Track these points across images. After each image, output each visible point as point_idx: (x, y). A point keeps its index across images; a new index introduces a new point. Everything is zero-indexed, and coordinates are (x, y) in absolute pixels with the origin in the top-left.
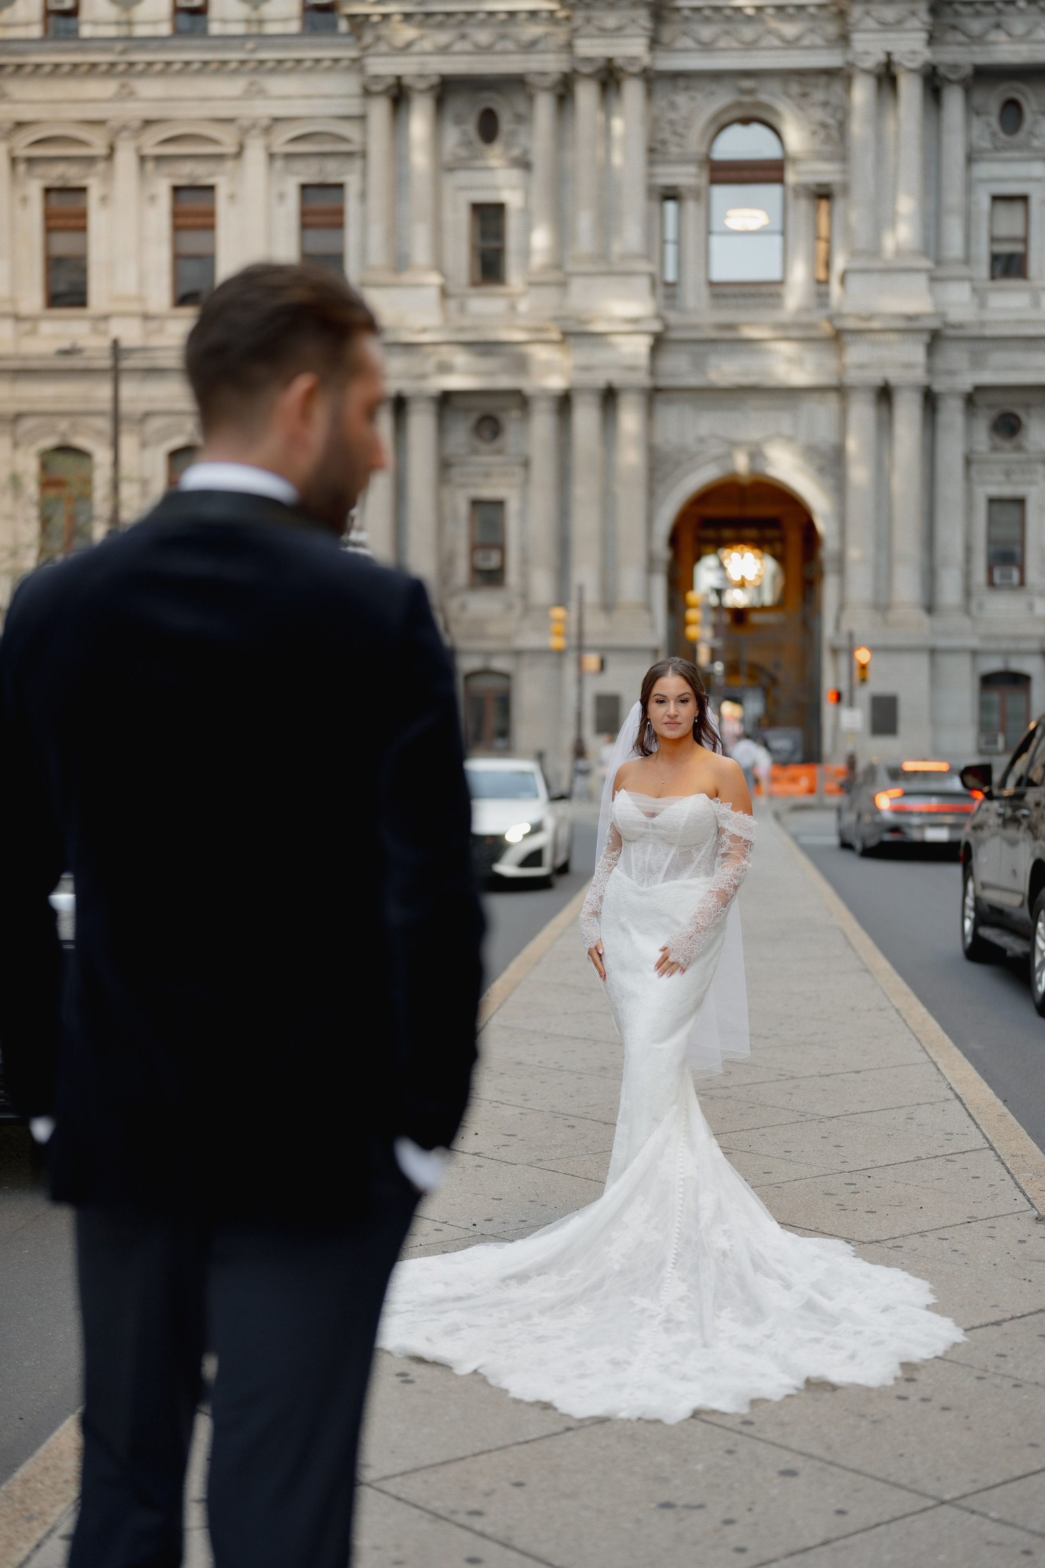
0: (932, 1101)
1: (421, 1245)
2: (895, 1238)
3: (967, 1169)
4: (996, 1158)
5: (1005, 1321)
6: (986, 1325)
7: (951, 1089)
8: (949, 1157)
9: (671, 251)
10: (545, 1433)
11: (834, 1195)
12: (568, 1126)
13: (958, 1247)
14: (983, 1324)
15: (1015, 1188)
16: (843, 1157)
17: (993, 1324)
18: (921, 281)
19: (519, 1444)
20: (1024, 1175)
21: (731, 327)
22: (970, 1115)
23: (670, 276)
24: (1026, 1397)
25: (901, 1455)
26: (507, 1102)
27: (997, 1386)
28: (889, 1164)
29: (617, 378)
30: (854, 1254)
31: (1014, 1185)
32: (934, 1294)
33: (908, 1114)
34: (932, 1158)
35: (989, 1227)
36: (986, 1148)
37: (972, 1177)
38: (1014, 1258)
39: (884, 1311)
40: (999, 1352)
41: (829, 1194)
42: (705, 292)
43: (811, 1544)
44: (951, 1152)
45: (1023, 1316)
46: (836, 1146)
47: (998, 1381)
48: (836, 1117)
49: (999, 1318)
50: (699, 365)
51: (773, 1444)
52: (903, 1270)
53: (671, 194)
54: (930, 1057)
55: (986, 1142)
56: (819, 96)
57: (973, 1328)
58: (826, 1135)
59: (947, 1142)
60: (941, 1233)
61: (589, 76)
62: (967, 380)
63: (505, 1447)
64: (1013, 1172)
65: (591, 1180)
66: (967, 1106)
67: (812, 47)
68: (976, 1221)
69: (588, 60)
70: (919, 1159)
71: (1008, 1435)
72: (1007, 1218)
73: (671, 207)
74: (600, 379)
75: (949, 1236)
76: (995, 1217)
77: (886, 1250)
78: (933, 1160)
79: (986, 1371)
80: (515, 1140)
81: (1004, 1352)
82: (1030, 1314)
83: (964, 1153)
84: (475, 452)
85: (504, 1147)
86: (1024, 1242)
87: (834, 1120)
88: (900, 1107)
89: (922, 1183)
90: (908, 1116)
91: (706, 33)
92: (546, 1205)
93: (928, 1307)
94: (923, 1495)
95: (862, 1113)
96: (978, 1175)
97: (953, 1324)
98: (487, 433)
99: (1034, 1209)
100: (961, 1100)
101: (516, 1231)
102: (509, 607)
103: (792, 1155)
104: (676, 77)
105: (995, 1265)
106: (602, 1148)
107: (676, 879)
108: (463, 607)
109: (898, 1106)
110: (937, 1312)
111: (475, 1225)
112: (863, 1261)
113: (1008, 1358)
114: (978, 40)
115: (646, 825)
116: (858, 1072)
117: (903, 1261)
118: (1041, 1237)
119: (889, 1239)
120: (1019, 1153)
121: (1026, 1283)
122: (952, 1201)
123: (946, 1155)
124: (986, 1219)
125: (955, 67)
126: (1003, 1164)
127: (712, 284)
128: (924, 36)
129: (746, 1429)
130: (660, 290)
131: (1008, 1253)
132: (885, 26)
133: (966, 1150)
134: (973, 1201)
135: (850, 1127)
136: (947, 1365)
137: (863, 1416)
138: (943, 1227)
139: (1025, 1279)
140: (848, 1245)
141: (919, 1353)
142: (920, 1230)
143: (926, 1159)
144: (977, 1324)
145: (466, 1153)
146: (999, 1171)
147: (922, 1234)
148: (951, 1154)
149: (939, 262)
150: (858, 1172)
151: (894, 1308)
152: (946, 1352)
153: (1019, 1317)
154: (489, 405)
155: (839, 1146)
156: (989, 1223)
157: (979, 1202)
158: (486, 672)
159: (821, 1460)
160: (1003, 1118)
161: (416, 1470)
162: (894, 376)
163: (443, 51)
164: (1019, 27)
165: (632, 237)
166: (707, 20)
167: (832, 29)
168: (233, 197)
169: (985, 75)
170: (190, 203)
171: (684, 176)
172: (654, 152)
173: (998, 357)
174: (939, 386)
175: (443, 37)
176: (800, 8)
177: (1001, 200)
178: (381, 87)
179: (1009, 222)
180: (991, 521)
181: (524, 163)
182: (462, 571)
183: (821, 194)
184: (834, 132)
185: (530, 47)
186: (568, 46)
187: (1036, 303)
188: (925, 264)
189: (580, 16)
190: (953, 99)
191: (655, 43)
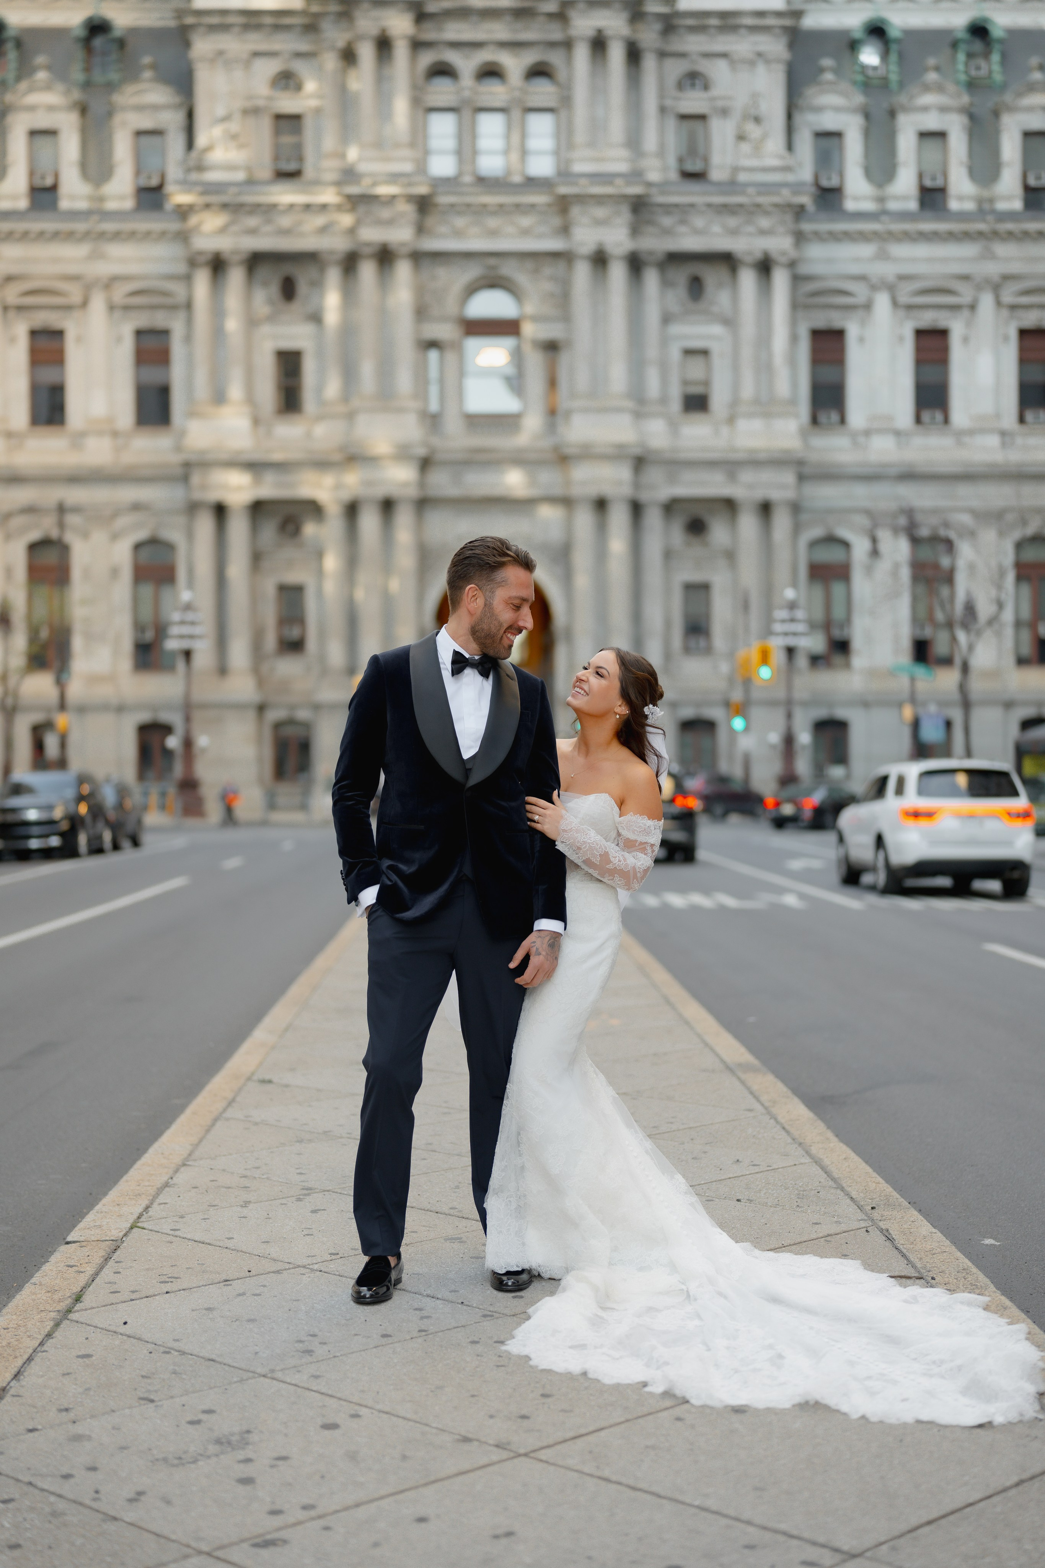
9: (434, 391)
18: (628, 416)
21: (482, 451)
23: (434, 409)
29: (394, 492)
42: (460, 422)
50: (457, 480)
53: (432, 344)
56: (548, 272)
61: (370, 256)
62: (664, 494)
67: (540, 235)
69: (368, 244)
73: (433, 355)
74: (380, 492)
84: (280, 545)
91: (460, 222)
98: (288, 532)
102: (309, 670)
104: (438, 256)
108: (274, 670)
114: (669, 232)
127: (465, 415)
128: (626, 230)
130: (426, 421)
132: (597, 223)
149: (641, 403)
154: (290, 511)
158: (291, 722)
162: (607, 490)
163: (253, 232)
164: (699, 222)
165: (404, 381)
166: (459, 213)
167: (557, 221)
168: (79, 339)
169: (675, 258)
170: (44, 343)
171: (444, 331)
172: (421, 312)
173: (688, 476)
174: (644, 496)
175: (252, 221)
176: (533, 206)
177: (689, 352)
178: (202, 259)
179: (696, 370)
180: (687, 600)
181: (316, 318)
182: (271, 641)
183: (551, 347)
184: (560, 301)
185: (322, 231)
186: (352, 232)
187: (716, 434)
188: (632, 404)
189: (360, 210)
190: (651, 278)
191: (420, 230)
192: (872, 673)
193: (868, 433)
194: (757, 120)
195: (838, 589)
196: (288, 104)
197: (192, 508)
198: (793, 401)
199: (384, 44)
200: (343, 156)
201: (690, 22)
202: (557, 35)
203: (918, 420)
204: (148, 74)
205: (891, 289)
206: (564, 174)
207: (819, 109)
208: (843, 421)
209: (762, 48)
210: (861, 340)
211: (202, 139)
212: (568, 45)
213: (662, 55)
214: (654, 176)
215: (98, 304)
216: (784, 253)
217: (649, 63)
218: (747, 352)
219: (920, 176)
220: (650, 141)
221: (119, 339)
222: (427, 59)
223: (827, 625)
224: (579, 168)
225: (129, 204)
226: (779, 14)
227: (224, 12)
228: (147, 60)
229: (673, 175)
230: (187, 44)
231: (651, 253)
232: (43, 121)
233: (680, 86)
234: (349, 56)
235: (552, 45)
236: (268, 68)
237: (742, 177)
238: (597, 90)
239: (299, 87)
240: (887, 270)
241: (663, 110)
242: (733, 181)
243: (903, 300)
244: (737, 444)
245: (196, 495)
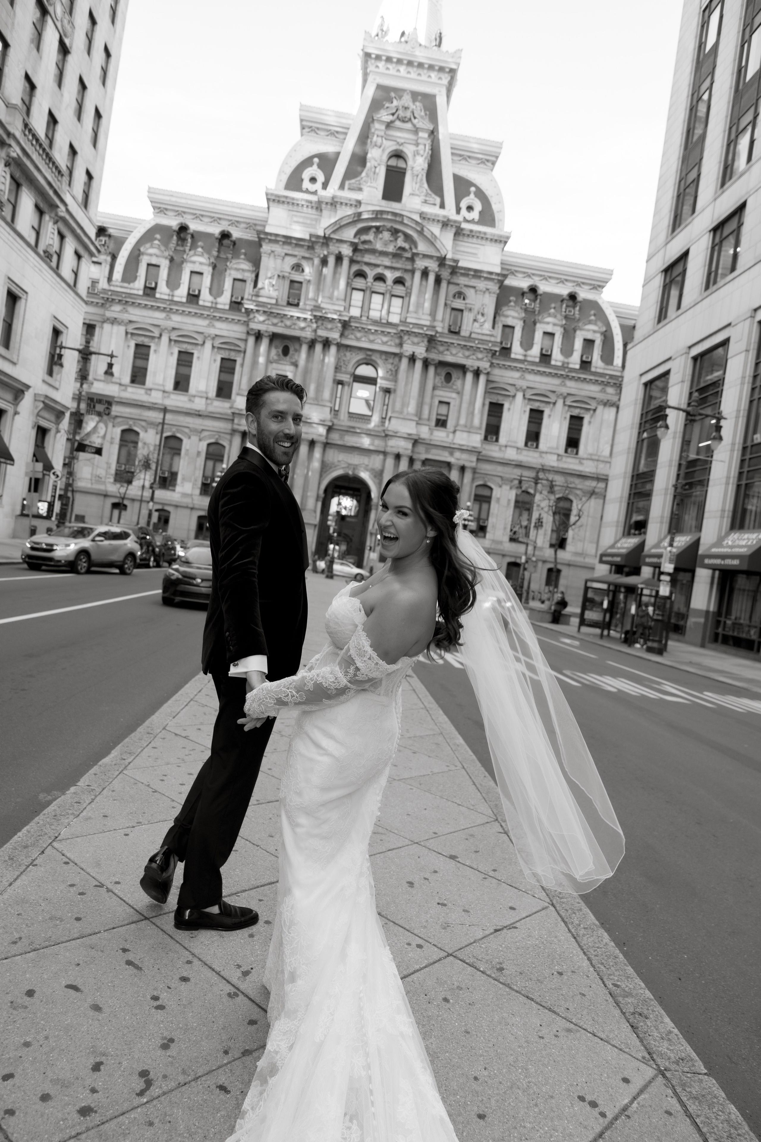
9: (338, 400)
18: (414, 423)
21: (354, 428)
23: (337, 408)
29: (315, 438)
42: (347, 415)
50: (342, 438)
53: (340, 383)
56: (391, 361)
61: (321, 342)
62: (423, 457)
67: (391, 345)
69: (320, 337)
73: (340, 386)
74: (310, 437)
91: (359, 335)
104: (348, 347)
114: (441, 353)
125: (433, 360)
127: (349, 413)
128: (425, 349)
130: (333, 412)
132: (414, 344)
149: (420, 419)
162: (401, 452)
163: (275, 325)
164: (454, 351)
165: (327, 394)
166: (360, 331)
167: (397, 341)
168: (198, 358)
169: (442, 364)
170: (184, 357)
171: (346, 378)
172: (337, 369)
173: (434, 451)
174: (414, 457)
175: (275, 321)
176: (389, 333)
177: (441, 402)
178: (253, 332)
179: (443, 410)
181: (296, 365)
183: (387, 391)
184: (394, 373)
185: (303, 329)
186: (315, 331)
187: (448, 436)
188: (416, 419)
189: (320, 322)
190: (431, 370)
191: (342, 335)
192: (493, 541)
193: (506, 446)
194: (483, 315)
195: (485, 506)
196: (297, 277)
197: (234, 431)
198: (480, 428)
199: (339, 258)
200: (317, 301)
201: (463, 271)
202: (409, 267)
203: (526, 445)
204: (243, 257)
205: (524, 391)
206: (404, 322)
207: (507, 316)
208: (497, 440)
209: (488, 287)
210: (509, 409)
211: (260, 285)
212: (413, 272)
213: (449, 283)
214: (439, 329)
215: (208, 345)
216: (485, 369)
217: (444, 284)
218: (465, 406)
219: (542, 349)
220: (439, 315)
221: (215, 360)
222: (355, 268)
223: (478, 519)
224: (409, 320)
225: (227, 307)
226: (498, 274)
227: (277, 235)
228: (243, 251)
229: (446, 331)
230: (261, 246)
232: (197, 268)
233: (454, 296)
234: (324, 262)
235: (406, 271)
236: (290, 261)
237: (473, 336)
238: (421, 292)
239: (303, 271)
240: (524, 384)
241: (446, 305)
242: (470, 337)
243: (527, 396)
244: (455, 441)
245: (236, 427)
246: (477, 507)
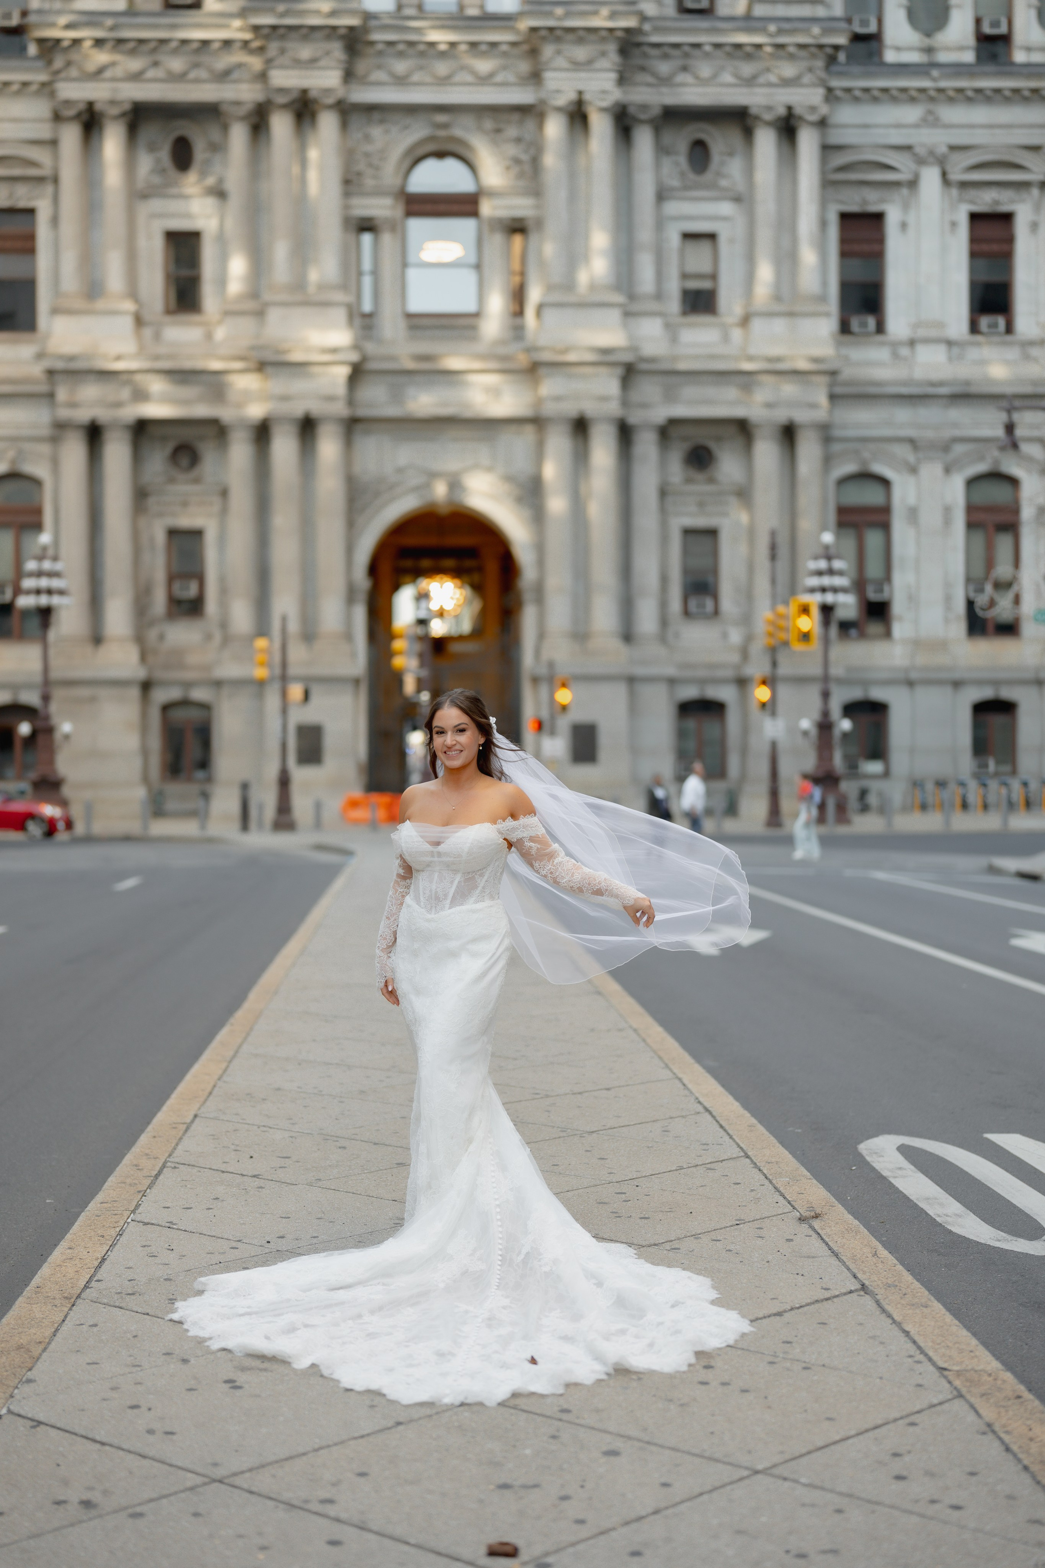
0: (684, 1114)
1: (220, 1263)
2: (672, 1241)
3: (727, 1176)
4: (752, 1166)
5: (785, 1311)
6: (769, 1316)
7: (699, 1102)
8: (709, 1166)
9: (367, 282)
10: (377, 1428)
11: (606, 1203)
12: (340, 1148)
13: (732, 1247)
14: (766, 1315)
15: (775, 1192)
16: (609, 1168)
17: (775, 1315)
18: (615, 315)
19: (355, 1438)
20: (782, 1180)
21: (429, 358)
22: (721, 1127)
23: (367, 306)
24: (816, 1378)
25: (712, 1433)
26: (275, 1127)
27: (788, 1369)
28: (653, 1173)
29: (316, 408)
30: (637, 1257)
31: (773, 1190)
32: (717, 1290)
33: (663, 1127)
34: (693, 1167)
35: (757, 1228)
36: (742, 1157)
37: (733, 1184)
38: (785, 1255)
39: (673, 1306)
40: (785, 1339)
41: (602, 1203)
42: (402, 324)
43: (643, 1513)
44: (710, 1161)
45: (801, 1307)
46: (600, 1159)
47: (788, 1364)
48: (596, 1131)
49: (781, 1310)
50: (397, 396)
51: (593, 1428)
52: (684, 1269)
53: (366, 226)
54: (674, 1074)
55: (741, 1151)
56: (512, 131)
57: (757, 1319)
58: (589, 1149)
59: (704, 1152)
60: (713, 1235)
61: (285, 106)
62: (660, 414)
63: (342, 1442)
64: (770, 1177)
65: (372, 1197)
66: (718, 1119)
67: (505, 84)
68: (744, 1223)
69: (282, 90)
70: (681, 1168)
71: (806, 1411)
72: (772, 1220)
73: (367, 239)
74: (298, 409)
75: (722, 1237)
76: (761, 1219)
77: (665, 1252)
78: (694, 1169)
79: (777, 1357)
80: (291, 1162)
81: (789, 1339)
82: (808, 1305)
83: (722, 1161)
84: (171, 480)
85: (281, 1169)
86: (791, 1240)
87: (594, 1135)
88: (654, 1121)
89: (687, 1191)
90: (663, 1129)
91: (401, 69)
92: (334, 1222)
93: (713, 1302)
94: (739, 1466)
95: (620, 1127)
96: (738, 1182)
97: (739, 1316)
98: (185, 461)
99: (796, 1211)
100: (710, 1113)
101: (310, 1246)
102: (208, 637)
103: (560, 1168)
104: (373, 110)
105: (768, 1262)
106: (377, 1167)
107: (462, 904)
108: (161, 637)
109: (652, 1120)
110: (723, 1306)
111: (269, 1242)
112: (646, 1263)
113: (794, 1345)
114: (666, 81)
115: (432, 854)
116: (608, 1089)
117: (683, 1262)
118: (807, 1236)
119: (666, 1242)
120: (773, 1160)
121: (799, 1276)
122: (719, 1206)
123: (705, 1164)
124: (753, 1221)
126: (760, 1170)
127: (410, 316)
128: (612, 77)
129: (565, 1416)
130: (358, 321)
131: (779, 1251)
132: (577, 66)
133: (723, 1158)
134: (739, 1205)
135: (610, 1141)
136: (739, 1352)
137: (671, 1400)
138: (715, 1230)
139: (797, 1274)
140: (630, 1248)
141: (713, 1343)
142: (693, 1233)
143: (687, 1168)
144: (761, 1315)
145: (244, 1175)
146: (758, 1177)
147: (696, 1236)
148: (710, 1163)
149: (631, 297)
150: (626, 1182)
151: (683, 1303)
152: (736, 1341)
153: (798, 1308)
154: (186, 434)
155: (603, 1159)
156: (757, 1224)
157: (744, 1206)
158: (185, 703)
159: (639, 1440)
160: (753, 1128)
161: (263, 1466)
162: (590, 408)
163: (138, 77)
164: (707, 70)
165: (327, 267)
166: (401, 55)
167: (524, 67)
169: (673, 116)
171: (380, 208)
172: (350, 183)
173: (690, 391)
174: (633, 419)
175: (135, 64)
176: (494, 45)
177: (689, 238)
178: (71, 112)
179: (699, 259)
180: (686, 552)
181: (219, 192)
182: (159, 601)
183: (515, 228)
184: (527, 168)
185: (224, 76)
186: (263, 77)
187: (726, 338)
188: (619, 298)
189: (273, 48)
190: (644, 139)
191: (349, 75)
192: (917, 644)
193: (912, 343)
195: (873, 539)
197: (61, 427)
198: (822, 299)
203: (974, 328)
205: (942, 162)
208: (880, 329)
210: (903, 227)
216: (811, 110)
218: (764, 236)
219: (978, 21)
223: (859, 585)
229: (671, 10)
231: (644, 107)
237: (759, 11)
240: (938, 139)
242: (748, 17)
243: (956, 176)
244: (752, 351)
245: (64, 413)
246: (849, 544)
